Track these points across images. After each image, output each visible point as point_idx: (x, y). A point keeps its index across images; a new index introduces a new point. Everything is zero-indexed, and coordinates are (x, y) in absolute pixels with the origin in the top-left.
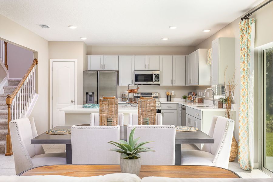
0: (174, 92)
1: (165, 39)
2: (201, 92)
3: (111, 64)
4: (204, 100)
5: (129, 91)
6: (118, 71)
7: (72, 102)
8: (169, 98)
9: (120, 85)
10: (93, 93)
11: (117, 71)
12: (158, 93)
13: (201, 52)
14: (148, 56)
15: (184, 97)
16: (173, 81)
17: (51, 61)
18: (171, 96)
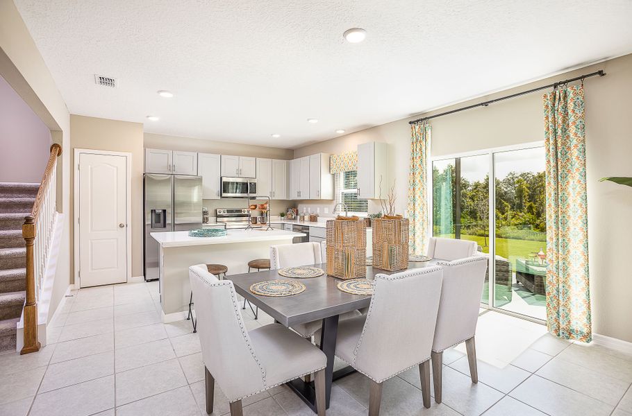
1: (276, 136)
2: (309, 209)
3: (185, 165)
4: (318, 218)
7: (121, 226)
8: (265, 216)
10: (164, 211)
13: (324, 157)
14: (241, 157)
15: (282, 215)
16: (272, 193)
17: (77, 152)
18: (267, 213)
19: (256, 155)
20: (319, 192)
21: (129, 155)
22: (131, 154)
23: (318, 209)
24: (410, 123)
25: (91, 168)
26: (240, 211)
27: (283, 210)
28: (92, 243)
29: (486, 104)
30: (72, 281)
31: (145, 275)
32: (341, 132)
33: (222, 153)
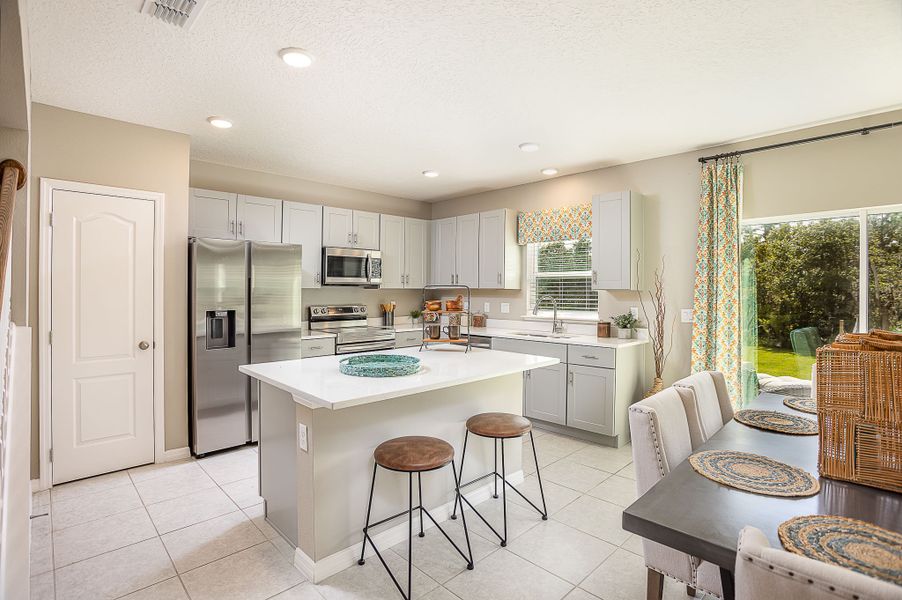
0: (394, 302)
1: (432, 175)
4: (487, 320)
8: (389, 317)
12: (366, 308)
13: (508, 215)
14: (355, 212)
15: (415, 315)
16: (405, 278)
17: (47, 185)
18: (393, 313)
19: (381, 210)
20: (500, 277)
21: (161, 197)
22: (162, 195)
23: (487, 304)
24: (703, 160)
25: (79, 224)
26: (350, 310)
27: (414, 306)
28: (79, 386)
29: (865, 131)
30: (36, 473)
31: (191, 443)
32: (550, 173)
33: (324, 203)
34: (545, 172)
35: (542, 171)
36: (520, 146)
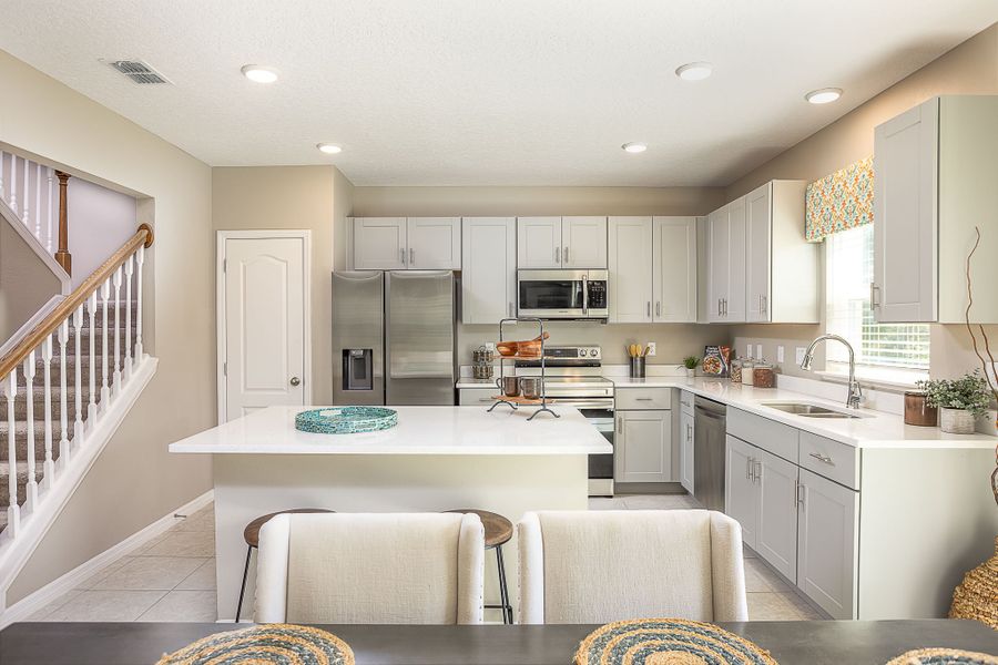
0: (654, 344)
2: (760, 348)
3: (434, 247)
4: (779, 376)
5: (504, 349)
6: (461, 272)
7: (295, 383)
8: (639, 366)
9: (466, 319)
10: (369, 353)
11: (455, 272)
12: (599, 350)
14: (564, 218)
15: (691, 364)
16: (653, 307)
17: (221, 236)
18: (643, 359)
19: (607, 211)
20: (765, 302)
21: (308, 234)
22: (310, 231)
23: (781, 350)
25: (245, 267)
26: (574, 353)
27: (694, 350)
33: (517, 212)
34: (814, 100)
35: (807, 98)
36: (678, 72)
